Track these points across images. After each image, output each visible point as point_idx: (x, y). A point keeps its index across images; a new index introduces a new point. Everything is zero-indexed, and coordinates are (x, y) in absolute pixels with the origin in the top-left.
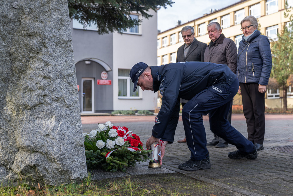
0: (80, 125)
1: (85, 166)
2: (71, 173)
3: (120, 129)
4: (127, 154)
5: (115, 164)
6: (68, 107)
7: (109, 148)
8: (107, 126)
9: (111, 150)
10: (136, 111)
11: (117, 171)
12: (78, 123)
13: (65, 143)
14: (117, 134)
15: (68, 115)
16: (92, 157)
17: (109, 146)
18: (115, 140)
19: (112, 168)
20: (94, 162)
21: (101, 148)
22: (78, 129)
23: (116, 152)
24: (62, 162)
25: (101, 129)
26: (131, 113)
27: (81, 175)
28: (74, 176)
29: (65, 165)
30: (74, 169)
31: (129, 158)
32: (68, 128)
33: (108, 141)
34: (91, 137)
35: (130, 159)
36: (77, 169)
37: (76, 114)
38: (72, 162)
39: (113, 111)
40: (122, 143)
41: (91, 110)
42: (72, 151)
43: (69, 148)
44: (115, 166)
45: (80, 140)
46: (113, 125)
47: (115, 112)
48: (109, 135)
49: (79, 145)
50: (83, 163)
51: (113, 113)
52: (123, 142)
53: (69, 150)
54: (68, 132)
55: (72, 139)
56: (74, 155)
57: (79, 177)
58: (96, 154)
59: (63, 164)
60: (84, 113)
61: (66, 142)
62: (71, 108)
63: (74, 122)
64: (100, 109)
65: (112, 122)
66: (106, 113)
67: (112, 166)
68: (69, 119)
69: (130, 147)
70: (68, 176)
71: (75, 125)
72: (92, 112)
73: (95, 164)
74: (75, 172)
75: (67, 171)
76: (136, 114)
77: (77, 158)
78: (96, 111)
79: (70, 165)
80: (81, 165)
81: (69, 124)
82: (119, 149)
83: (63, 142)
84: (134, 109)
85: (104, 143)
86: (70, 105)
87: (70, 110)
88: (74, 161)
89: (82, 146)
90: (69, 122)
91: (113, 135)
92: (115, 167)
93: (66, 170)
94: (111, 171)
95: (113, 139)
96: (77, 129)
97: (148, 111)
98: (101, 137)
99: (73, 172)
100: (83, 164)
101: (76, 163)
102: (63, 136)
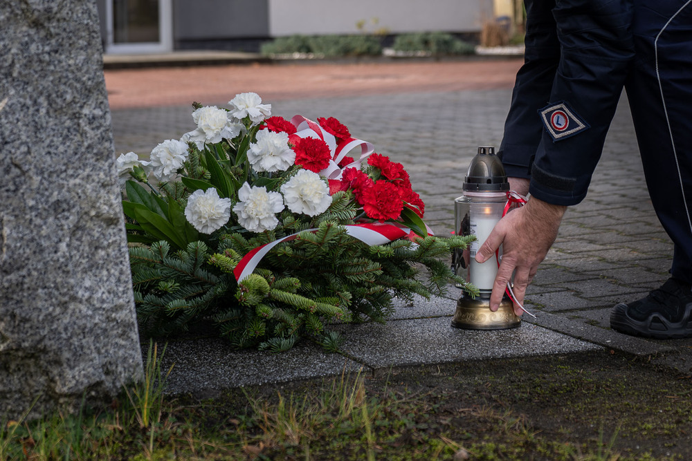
0: (98, 112)
1: (130, 325)
2: (58, 363)
3: (304, 133)
4: (342, 256)
5: (282, 313)
6: (37, 24)
7: (251, 227)
8: (240, 115)
9: (264, 237)
10: (388, 39)
11: (295, 345)
12: (92, 102)
13: (23, 210)
14: (291, 157)
15: (36, 66)
16: (166, 279)
17: (249, 218)
18: (283, 187)
19: (270, 334)
20: (175, 304)
21: (210, 231)
22: (91, 133)
23: (288, 250)
24: (11, 305)
25: (210, 135)
26: (360, 46)
27: (107, 373)
28: (75, 377)
29: (25, 320)
30: (75, 341)
31: (354, 279)
32: (38, 128)
33: (247, 192)
34: (157, 173)
35: (360, 284)
36: (88, 340)
37: (82, 57)
38: (64, 305)
39: (268, 39)
40: (316, 201)
41: (155, 39)
42: (63, 246)
43: (44, 233)
44: (282, 320)
45: (103, 192)
46: (268, 110)
47: (277, 45)
48: (251, 160)
49: (97, 216)
50: (117, 308)
51: (266, 50)
52: (322, 199)
53: (45, 243)
54: (39, 150)
55: (61, 187)
56: (70, 267)
57: (99, 383)
58: (183, 262)
59: (13, 316)
60: (118, 52)
61: (31, 203)
62: (53, 27)
63: (69, 97)
64: (199, 32)
65: (265, 98)
66: (233, 50)
67: (271, 323)
68: (47, 83)
69: (361, 221)
70: (42, 379)
71: (76, 116)
72: (162, 49)
73: (180, 312)
74: (78, 355)
75: (36, 353)
76: (389, 52)
77: (87, 283)
78: (182, 43)
79: (51, 318)
80: (109, 319)
81: (43, 111)
82: (305, 233)
83: (15, 202)
84: (375, 26)
85: (225, 204)
86: (48, 10)
87: (49, 36)
88: (74, 298)
89: (111, 222)
90: (42, 100)
91: (269, 164)
92: (286, 328)
93: (34, 347)
94: (263, 345)
95: (272, 181)
96: (83, 134)
97: (447, 37)
98: (208, 175)
99: (66, 355)
100: (121, 315)
101: (83, 308)
102: (15, 171)
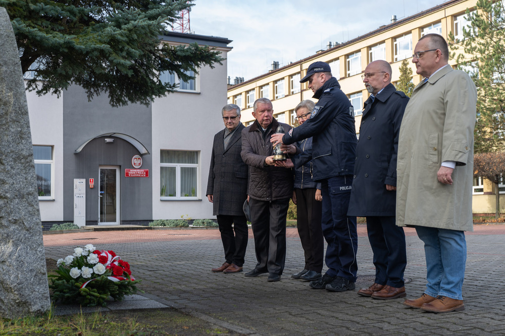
0: (41, 250)
1: (48, 297)
2: (30, 305)
3: (103, 254)
4: (108, 284)
5: (93, 297)
6: (27, 230)
7: (84, 277)
8: (87, 250)
9: (87, 279)
10: (191, 221)
11: (96, 306)
12: (40, 247)
13: (23, 271)
14: (98, 260)
15: (27, 239)
17: (84, 275)
18: (94, 268)
19: (90, 303)
20: (67, 295)
21: (75, 278)
22: (39, 254)
23: (94, 282)
24: (20, 292)
25: (78, 254)
26: (181, 224)
27: (42, 308)
28: (34, 308)
29: (23, 295)
30: (35, 300)
31: (111, 290)
32: (27, 253)
33: (84, 268)
34: (66, 264)
35: (113, 291)
36: (38, 300)
37: (38, 237)
38: (32, 292)
39: (152, 221)
40: (101, 271)
41: (115, 221)
42: (32, 279)
43: (28, 276)
44: (93, 299)
45: (42, 267)
46: (95, 249)
47: (154, 223)
48: (88, 261)
49: (41, 273)
50: (45, 293)
51: (151, 225)
52: (103, 270)
53: (28, 278)
54: (27, 258)
55: (32, 266)
56: (34, 284)
57: (40, 310)
58: (69, 285)
59: (20, 294)
60: (101, 225)
61: (25, 269)
62: (31, 231)
63: (35, 246)
64: (129, 218)
67: (90, 300)
68: (30, 243)
69: (113, 275)
70: (27, 309)
71: (36, 250)
72: (117, 224)
73: (68, 297)
74: (35, 303)
75: (25, 303)
76: (191, 226)
77: (38, 288)
78: (123, 222)
79: (29, 295)
80: (43, 296)
81: (29, 249)
82: (98, 278)
83: (21, 269)
84: (187, 217)
85: (79, 271)
86: (30, 227)
87: (30, 233)
88: (35, 291)
89: (44, 274)
90: (29, 247)
91: (92, 262)
92: (94, 301)
93: (25, 301)
94: (88, 305)
95: (91, 266)
96: (38, 254)
97: (210, 221)
98: (77, 264)
99: (32, 303)
100: (46, 295)
101: (37, 293)
102: (22, 262)
